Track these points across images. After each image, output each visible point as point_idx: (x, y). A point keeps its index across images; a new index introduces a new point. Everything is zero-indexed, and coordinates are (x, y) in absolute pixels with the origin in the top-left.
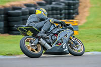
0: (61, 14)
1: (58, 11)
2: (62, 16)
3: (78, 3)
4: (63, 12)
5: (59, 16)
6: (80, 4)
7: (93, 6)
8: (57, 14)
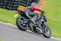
0: (26, 4)
1: (25, 2)
2: (26, 5)
3: (38, 1)
4: (28, 3)
5: (25, 4)
6: (39, 2)
7: (46, 5)
8: (24, 3)
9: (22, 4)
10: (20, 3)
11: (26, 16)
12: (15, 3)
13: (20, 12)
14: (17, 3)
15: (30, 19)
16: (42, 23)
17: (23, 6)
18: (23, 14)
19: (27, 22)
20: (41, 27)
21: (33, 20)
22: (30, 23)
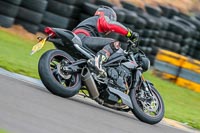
9: (171, 43)
10: (162, 41)
11: (75, 48)
12: (147, 40)
13: (53, 37)
14: (154, 41)
15: (88, 59)
16: (129, 74)
17: (172, 50)
18: (64, 42)
19: (75, 69)
20: (125, 86)
21: (97, 61)
22: (86, 71)
